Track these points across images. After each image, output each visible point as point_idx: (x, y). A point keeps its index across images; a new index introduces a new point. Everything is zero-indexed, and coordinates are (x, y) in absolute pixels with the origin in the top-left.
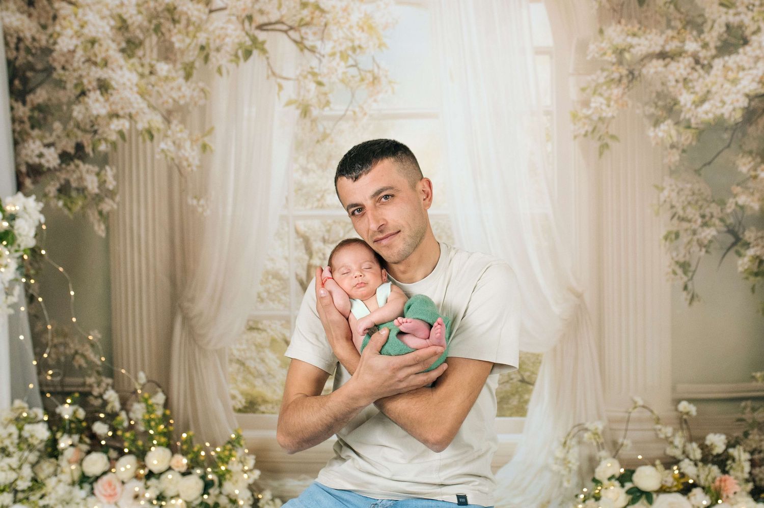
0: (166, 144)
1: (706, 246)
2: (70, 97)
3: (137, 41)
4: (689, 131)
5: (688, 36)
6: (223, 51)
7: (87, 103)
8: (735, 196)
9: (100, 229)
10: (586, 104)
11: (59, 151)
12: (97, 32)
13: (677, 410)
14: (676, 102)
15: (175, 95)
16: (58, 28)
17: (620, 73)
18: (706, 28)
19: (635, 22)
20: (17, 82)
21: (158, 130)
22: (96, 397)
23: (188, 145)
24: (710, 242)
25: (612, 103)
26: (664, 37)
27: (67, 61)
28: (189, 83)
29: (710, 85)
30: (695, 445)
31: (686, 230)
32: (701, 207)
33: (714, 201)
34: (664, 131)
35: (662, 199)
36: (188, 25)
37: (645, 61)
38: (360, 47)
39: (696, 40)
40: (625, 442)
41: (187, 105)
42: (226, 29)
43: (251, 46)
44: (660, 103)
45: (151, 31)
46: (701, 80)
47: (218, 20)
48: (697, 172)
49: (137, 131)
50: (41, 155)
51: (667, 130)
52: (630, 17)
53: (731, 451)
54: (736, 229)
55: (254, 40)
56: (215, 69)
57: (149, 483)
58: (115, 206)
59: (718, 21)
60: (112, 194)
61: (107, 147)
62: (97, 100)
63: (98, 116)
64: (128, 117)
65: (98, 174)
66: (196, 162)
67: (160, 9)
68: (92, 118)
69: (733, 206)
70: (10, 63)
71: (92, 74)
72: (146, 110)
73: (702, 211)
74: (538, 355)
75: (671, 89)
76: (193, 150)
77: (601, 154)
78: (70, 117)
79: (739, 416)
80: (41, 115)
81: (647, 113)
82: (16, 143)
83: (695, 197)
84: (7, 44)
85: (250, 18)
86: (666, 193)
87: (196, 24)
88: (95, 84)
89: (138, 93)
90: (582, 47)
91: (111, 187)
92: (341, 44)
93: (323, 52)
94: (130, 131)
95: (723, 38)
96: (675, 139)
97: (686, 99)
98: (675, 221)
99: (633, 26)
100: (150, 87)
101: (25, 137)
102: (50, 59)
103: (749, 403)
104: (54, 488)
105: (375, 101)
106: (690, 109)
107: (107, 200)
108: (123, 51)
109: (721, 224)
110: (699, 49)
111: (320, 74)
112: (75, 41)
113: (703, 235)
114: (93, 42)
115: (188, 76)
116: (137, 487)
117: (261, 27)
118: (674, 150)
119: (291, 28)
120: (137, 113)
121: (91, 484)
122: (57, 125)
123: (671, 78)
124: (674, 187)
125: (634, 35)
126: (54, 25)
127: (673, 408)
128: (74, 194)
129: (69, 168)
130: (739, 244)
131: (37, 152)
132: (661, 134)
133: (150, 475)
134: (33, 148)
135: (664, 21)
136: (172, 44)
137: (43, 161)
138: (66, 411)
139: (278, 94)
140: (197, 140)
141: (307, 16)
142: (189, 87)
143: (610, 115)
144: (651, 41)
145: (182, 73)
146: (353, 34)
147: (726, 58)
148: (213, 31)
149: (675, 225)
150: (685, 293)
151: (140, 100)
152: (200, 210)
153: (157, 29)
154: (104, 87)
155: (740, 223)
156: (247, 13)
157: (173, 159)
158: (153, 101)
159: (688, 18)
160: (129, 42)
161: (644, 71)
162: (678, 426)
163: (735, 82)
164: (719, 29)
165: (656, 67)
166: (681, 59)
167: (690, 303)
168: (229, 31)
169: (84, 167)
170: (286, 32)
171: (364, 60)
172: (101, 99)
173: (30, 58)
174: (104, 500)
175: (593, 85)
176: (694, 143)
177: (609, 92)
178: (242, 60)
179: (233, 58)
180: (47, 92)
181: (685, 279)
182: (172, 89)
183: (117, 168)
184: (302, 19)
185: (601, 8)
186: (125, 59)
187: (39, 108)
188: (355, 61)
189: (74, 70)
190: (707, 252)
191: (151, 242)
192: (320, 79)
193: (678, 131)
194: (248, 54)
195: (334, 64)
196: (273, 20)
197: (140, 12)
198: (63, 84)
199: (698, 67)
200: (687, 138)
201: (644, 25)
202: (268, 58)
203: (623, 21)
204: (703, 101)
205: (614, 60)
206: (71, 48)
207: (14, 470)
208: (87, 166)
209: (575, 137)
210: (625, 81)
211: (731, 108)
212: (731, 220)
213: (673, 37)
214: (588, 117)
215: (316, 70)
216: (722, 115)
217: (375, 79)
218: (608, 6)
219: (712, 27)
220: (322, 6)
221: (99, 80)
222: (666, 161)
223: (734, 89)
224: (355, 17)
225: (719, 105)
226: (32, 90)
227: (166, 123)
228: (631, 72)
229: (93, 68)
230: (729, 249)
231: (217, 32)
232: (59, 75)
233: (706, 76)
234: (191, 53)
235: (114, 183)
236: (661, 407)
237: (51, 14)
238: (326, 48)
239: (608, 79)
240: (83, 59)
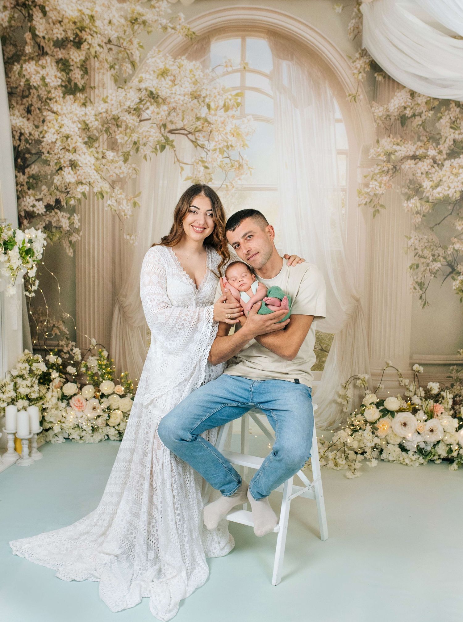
0: (111, 201)
1: (434, 273)
2: (52, 171)
3: (94, 138)
4: (428, 203)
5: (430, 146)
6: (147, 146)
7: (63, 175)
8: (453, 244)
9: (70, 252)
10: (367, 185)
11: (46, 204)
12: (70, 131)
13: (412, 370)
14: (421, 186)
15: (117, 171)
16: (45, 128)
17: (388, 167)
18: (441, 142)
19: (399, 136)
20: (19, 160)
21: (107, 192)
22: (65, 353)
23: (125, 202)
24: (437, 271)
25: (382, 185)
26: (416, 146)
27: (51, 148)
28: (126, 164)
29: (442, 176)
30: (421, 389)
31: (423, 263)
32: (432, 250)
33: (440, 246)
34: (413, 203)
35: (410, 244)
36: (126, 129)
37: (404, 161)
38: (231, 146)
39: (435, 149)
40: (381, 386)
41: (125, 178)
42: (150, 132)
43: (165, 143)
44: (411, 186)
45: (103, 132)
46: (437, 173)
47: (145, 126)
48: (431, 229)
49: (94, 193)
50: (34, 206)
51: (414, 203)
52: (396, 133)
53: (442, 393)
54: (453, 264)
55: (167, 139)
56: (143, 156)
57: (102, 400)
58: (79, 238)
59: (449, 137)
60: (77, 231)
61: (75, 202)
62: (69, 173)
63: (70, 183)
64: (88, 184)
65: (69, 219)
66: (130, 213)
67: (109, 118)
68: (66, 184)
69: (452, 250)
70: (15, 149)
71: (66, 157)
72: (100, 180)
73: (433, 252)
74: (332, 335)
75: (418, 178)
76: (128, 205)
77: (374, 216)
78: (52, 183)
79: (448, 375)
80: (34, 181)
81: (403, 192)
82: (18, 198)
83: (429, 244)
84: (13, 137)
85: (165, 126)
86: (412, 240)
87: (131, 128)
88: (68, 163)
89: (94, 169)
90: (366, 151)
91: (77, 227)
92: (219, 144)
93: (208, 149)
94: (89, 192)
95: (451, 148)
96: (419, 209)
97: (427, 184)
98: (417, 257)
99: (397, 139)
100: (102, 166)
101: (24, 194)
102: (41, 147)
103: (455, 367)
104: (50, 399)
105: (240, 179)
106: (429, 191)
107: (74, 234)
108: (86, 143)
109: (444, 260)
110: (437, 154)
111: (207, 162)
112: (56, 136)
113: (433, 266)
114: (67, 137)
115: (126, 160)
116: (95, 402)
117: (171, 132)
118: (419, 215)
119: (190, 133)
120: (94, 182)
121: (68, 400)
122: (44, 187)
123: (419, 171)
124: (417, 237)
125: (398, 144)
126: (43, 126)
127: (410, 368)
128: (54, 230)
129: (51, 214)
130: (454, 272)
131: (31, 204)
132: (411, 205)
133: (103, 396)
134: (29, 201)
135: (416, 137)
136: (116, 140)
137: (35, 209)
138: (52, 358)
139: (181, 173)
140: (131, 199)
141: (199, 126)
142: (126, 167)
143: (381, 192)
144: (408, 148)
145: (122, 158)
146: (227, 138)
147: (453, 160)
148: (142, 133)
149: (417, 260)
150: (420, 301)
151: (96, 174)
152: (131, 242)
153: (107, 130)
154: (73, 165)
155: (455, 260)
156: (163, 122)
157: (115, 211)
158: (103, 174)
159: (430, 135)
160: (89, 138)
161: (403, 166)
162: (413, 379)
163: (457, 175)
164: (449, 142)
165: (410, 165)
166: (425, 160)
167: (423, 307)
168: (152, 134)
169: (60, 214)
170: (186, 135)
171: (234, 154)
172: (72, 172)
173: (28, 146)
174: (77, 409)
175: (372, 174)
176: (430, 211)
177: (381, 178)
178: (159, 151)
179: (154, 150)
180: (38, 167)
181: (421, 292)
182: (116, 168)
183: (81, 215)
184: (196, 128)
185: (378, 126)
186: (87, 149)
187: (33, 177)
188: (228, 154)
189: (55, 154)
190: (434, 276)
191: (101, 261)
192: (206, 164)
193: (421, 203)
194: (163, 148)
195: (215, 155)
196: (179, 128)
197: (97, 120)
198: (48, 163)
199: (435, 165)
200: (426, 208)
201: (404, 139)
202: (175, 151)
203: (391, 136)
204: (437, 186)
205: (385, 159)
206: (54, 140)
207: (28, 387)
208: (62, 213)
209: (359, 205)
210: (391, 172)
211: (454, 190)
212: (450, 258)
213: (421, 146)
214: (367, 193)
215: (204, 159)
216: (448, 194)
217: (240, 165)
218: (383, 126)
219: (445, 141)
220: (209, 120)
221: (70, 160)
222: (413, 221)
223: (456, 180)
224: (229, 128)
225: (447, 189)
226: (29, 166)
227: (112, 189)
228: (395, 167)
229: (67, 153)
230: (448, 276)
231: (144, 134)
232: (45, 156)
233: (440, 170)
234: (128, 146)
235: (79, 224)
236: (403, 368)
237: (42, 119)
238: (211, 146)
239: (380, 171)
240: (61, 148)
